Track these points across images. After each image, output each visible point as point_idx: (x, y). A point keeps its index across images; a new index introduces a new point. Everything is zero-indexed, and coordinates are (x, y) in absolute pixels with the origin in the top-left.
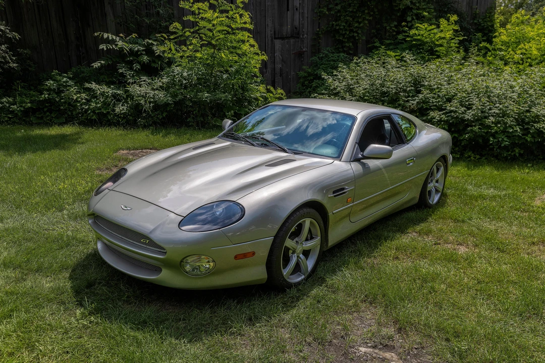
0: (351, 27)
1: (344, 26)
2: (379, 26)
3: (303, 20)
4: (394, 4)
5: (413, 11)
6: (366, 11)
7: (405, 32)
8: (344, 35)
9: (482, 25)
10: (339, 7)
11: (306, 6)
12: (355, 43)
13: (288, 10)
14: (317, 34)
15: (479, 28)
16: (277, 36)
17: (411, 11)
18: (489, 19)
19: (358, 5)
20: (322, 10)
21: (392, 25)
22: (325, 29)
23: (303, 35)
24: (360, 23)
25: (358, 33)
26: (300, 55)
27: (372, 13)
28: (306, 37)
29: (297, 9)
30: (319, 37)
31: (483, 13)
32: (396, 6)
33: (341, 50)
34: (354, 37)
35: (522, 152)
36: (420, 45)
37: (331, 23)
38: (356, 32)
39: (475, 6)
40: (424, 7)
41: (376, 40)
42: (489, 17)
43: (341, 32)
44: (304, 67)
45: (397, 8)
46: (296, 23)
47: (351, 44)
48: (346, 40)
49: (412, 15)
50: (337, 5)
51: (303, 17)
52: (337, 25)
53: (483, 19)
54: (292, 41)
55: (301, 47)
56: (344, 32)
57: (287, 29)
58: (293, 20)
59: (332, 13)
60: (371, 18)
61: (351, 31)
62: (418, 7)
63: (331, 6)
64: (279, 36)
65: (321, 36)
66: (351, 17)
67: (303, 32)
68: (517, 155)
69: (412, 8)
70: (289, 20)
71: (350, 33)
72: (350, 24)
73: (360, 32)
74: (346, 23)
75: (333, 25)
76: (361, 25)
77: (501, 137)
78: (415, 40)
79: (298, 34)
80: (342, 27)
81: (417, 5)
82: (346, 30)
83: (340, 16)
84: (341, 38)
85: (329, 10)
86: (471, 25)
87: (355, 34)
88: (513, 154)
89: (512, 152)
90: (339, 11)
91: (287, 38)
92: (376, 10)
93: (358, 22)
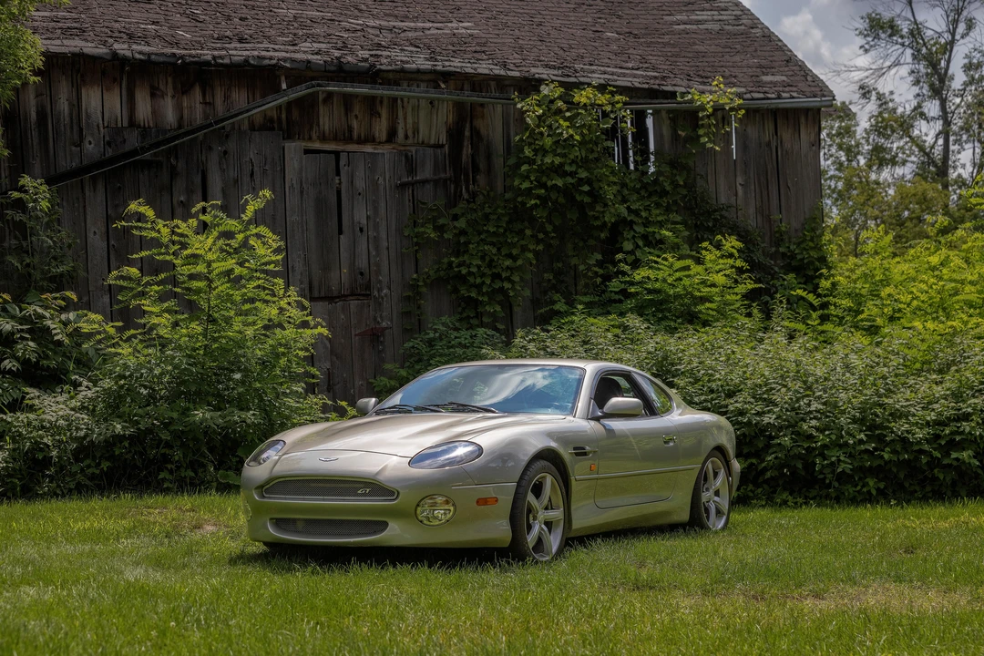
0: (495, 267)
1: (479, 267)
2: (560, 265)
3: (378, 254)
4: (592, 213)
5: (635, 227)
6: (528, 232)
7: (624, 273)
8: (479, 287)
9: (799, 257)
10: (462, 223)
11: (384, 223)
12: (508, 305)
13: (340, 232)
14: (414, 287)
15: (794, 263)
16: (316, 294)
17: (632, 228)
18: (811, 244)
19: (506, 219)
20: (422, 230)
21: (592, 262)
22: (432, 273)
23: (380, 290)
24: (515, 259)
25: (512, 282)
26: (375, 336)
27: (541, 236)
28: (386, 295)
29: (361, 230)
30: (419, 293)
31: (796, 230)
32: (597, 218)
33: (474, 322)
34: (502, 290)
35: (882, 485)
36: (661, 302)
37: (446, 260)
38: (509, 279)
39: (776, 216)
40: (660, 219)
41: (557, 297)
42: (812, 240)
43: (471, 280)
44: (388, 366)
45: (597, 223)
46: (362, 263)
47: (498, 308)
48: (486, 299)
49: (634, 237)
50: (455, 218)
51: (377, 248)
52: (460, 265)
53: (798, 244)
54: (354, 304)
55: (375, 319)
56: (478, 281)
57: (341, 276)
58: (353, 255)
59: (446, 236)
60: (540, 247)
61: (496, 277)
62: (647, 218)
63: (441, 221)
64: (323, 294)
65: (424, 290)
66: (493, 244)
67: (380, 282)
68: (874, 492)
69: (632, 222)
70: (344, 255)
71: (492, 281)
72: (492, 261)
73: (516, 278)
74: (483, 258)
75: (450, 264)
76: (520, 262)
77: (834, 455)
78: (650, 291)
79: (368, 287)
80: (474, 270)
81: (644, 214)
82: (483, 275)
83: (467, 243)
84: (473, 295)
85: (440, 229)
86: (772, 256)
87: (507, 285)
88: (865, 490)
89: (863, 486)
90: (463, 232)
91: (342, 297)
92: (549, 228)
93: (510, 256)
